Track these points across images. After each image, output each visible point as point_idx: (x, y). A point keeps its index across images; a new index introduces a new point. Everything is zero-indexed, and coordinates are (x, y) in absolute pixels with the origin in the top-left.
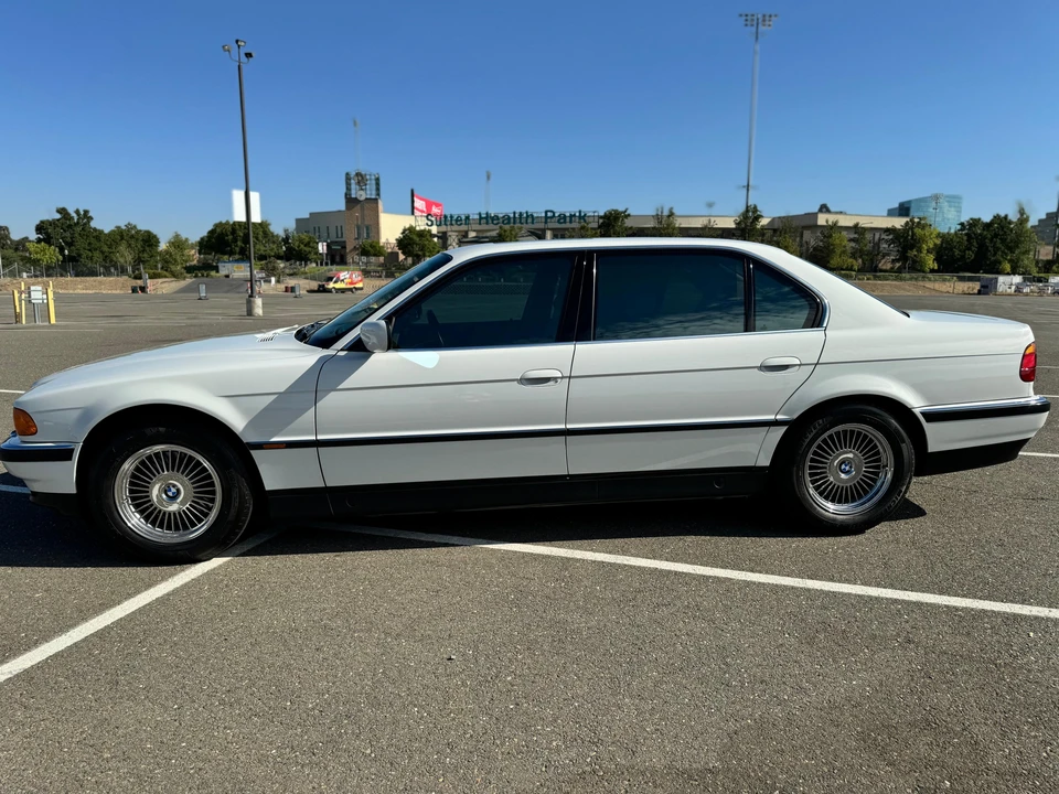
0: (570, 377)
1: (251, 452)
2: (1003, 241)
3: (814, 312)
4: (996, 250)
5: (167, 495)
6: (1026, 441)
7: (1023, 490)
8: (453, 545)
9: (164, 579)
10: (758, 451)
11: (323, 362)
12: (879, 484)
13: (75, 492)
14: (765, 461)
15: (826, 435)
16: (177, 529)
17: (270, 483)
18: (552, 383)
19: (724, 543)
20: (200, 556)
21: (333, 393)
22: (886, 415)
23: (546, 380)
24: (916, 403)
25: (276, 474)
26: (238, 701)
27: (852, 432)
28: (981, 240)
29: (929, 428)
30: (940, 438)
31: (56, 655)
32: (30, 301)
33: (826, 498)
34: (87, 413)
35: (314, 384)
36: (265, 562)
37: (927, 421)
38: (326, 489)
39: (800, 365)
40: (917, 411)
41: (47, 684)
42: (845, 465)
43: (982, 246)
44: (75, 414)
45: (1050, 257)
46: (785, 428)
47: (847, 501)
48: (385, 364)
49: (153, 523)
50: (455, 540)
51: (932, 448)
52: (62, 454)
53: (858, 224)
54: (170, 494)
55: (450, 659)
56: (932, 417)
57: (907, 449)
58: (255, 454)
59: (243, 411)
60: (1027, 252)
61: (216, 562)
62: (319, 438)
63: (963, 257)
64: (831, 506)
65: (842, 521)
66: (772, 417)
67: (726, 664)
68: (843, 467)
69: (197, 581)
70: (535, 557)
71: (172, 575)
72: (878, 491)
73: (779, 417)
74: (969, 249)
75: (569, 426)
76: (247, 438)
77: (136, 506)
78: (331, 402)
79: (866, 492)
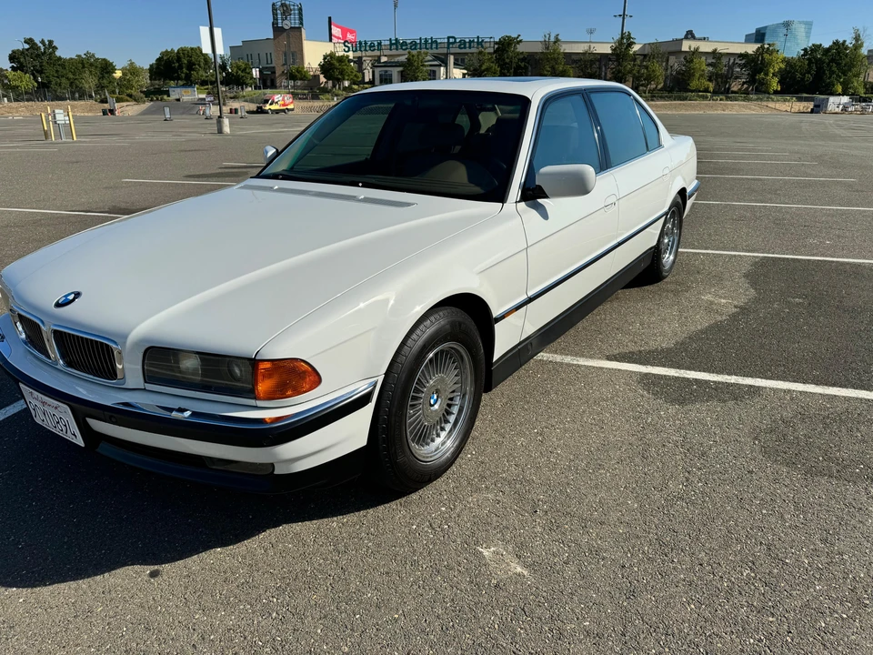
2: (838, 64)
4: (832, 73)
28: (819, 62)
32: (55, 123)
43: (820, 70)
53: (716, 50)
60: (857, 75)
63: (803, 79)
74: (809, 73)
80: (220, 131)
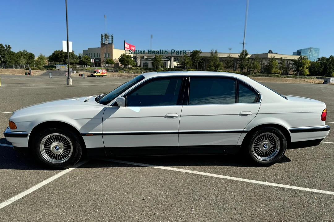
0: (180, 116)
1: (82, 136)
2: (333, 65)
3: (257, 97)
4: (330, 68)
5: (56, 149)
6: (322, 139)
7: (323, 154)
8: (143, 166)
9: (55, 174)
10: (238, 140)
11: (105, 109)
12: (275, 151)
13: (28, 147)
14: (240, 143)
15: (259, 136)
16: (59, 159)
17: (88, 146)
18: (175, 118)
19: (226, 168)
20: (65, 168)
21: (107, 119)
22: (278, 130)
23: (173, 117)
24: (288, 127)
25: (89, 143)
26: (83, 209)
27: (268, 135)
28: (325, 65)
29: (292, 134)
30: (295, 138)
31: (27, 195)
33: (259, 155)
34: (32, 123)
35: (102, 116)
36: (85, 170)
37: (291, 132)
38: (105, 148)
39: (252, 114)
40: (288, 129)
41: (26, 203)
42: (265, 145)
43: (325, 67)
44: (29, 123)
46: (246, 133)
47: (265, 156)
48: (123, 110)
49: (51, 157)
50: (143, 165)
51: (293, 140)
52: (24, 135)
53: (282, 58)
54: (57, 148)
55: (144, 199)
56: (293, 131)
57: (285, 141)
58: (83, 137)
59: (80, 123)
61: (70, 170)
62: (103, 132)
63: (319, 70)
64: (260, 158)
65: (264, 163)
66: (243, 130)
67: (224, 203)
68: (264, 146)
69: (65, 175)
70: (168, 171)
71: (57, 173)
72: (275, 153)
73: (245, 130)
74: (321, 68)
75: (180, 131)
76: (81, 132)
77: (46, 152)
78: (107, 122)
79: (271, 154)
80: (68, 84)
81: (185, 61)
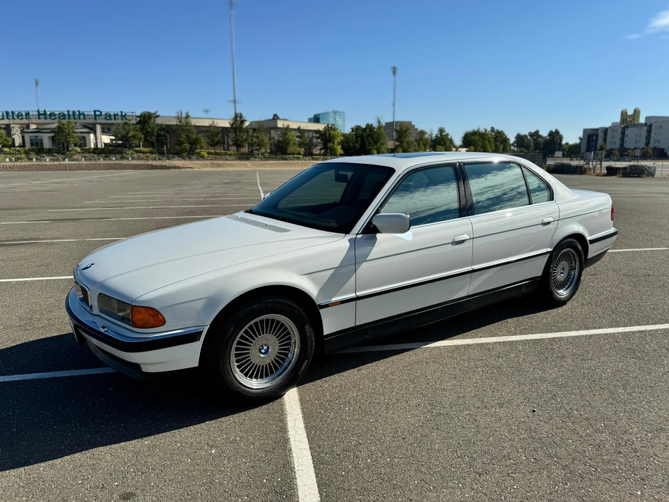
2: (372, 138)
4: (370, 143)
28: (362, 137)
43: (363, 140)
45: (392, 147)
60: (383, 144)
74: (357, 142)
81: (127, 134)
